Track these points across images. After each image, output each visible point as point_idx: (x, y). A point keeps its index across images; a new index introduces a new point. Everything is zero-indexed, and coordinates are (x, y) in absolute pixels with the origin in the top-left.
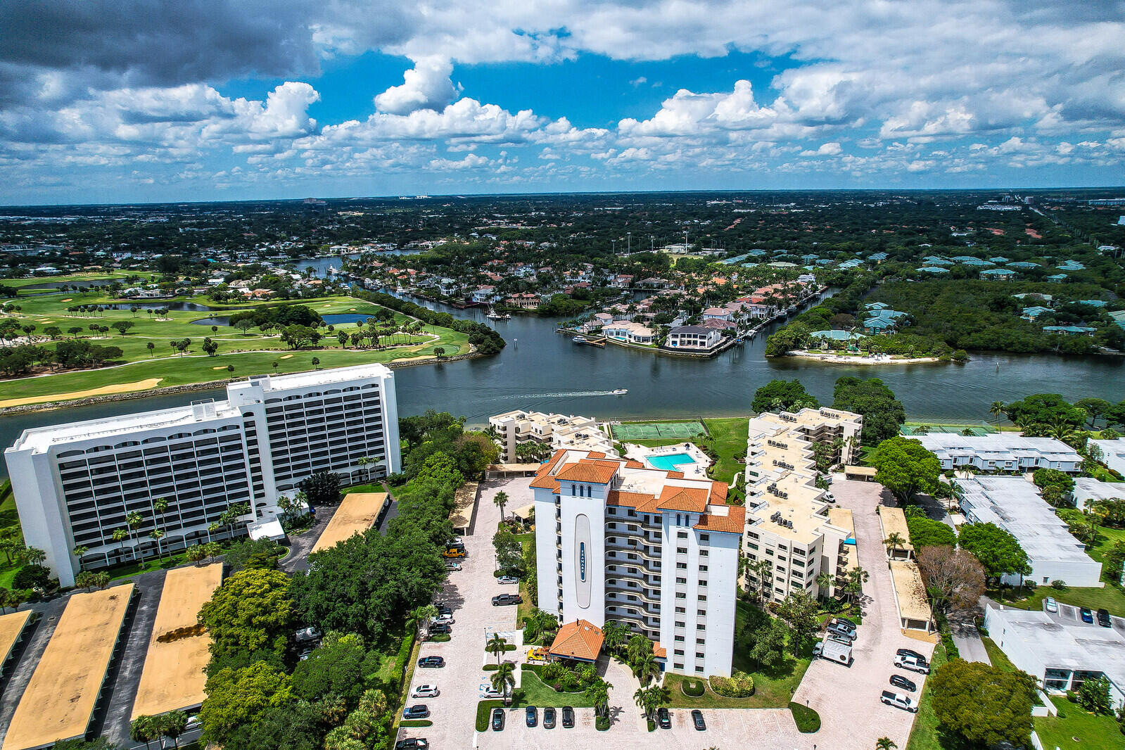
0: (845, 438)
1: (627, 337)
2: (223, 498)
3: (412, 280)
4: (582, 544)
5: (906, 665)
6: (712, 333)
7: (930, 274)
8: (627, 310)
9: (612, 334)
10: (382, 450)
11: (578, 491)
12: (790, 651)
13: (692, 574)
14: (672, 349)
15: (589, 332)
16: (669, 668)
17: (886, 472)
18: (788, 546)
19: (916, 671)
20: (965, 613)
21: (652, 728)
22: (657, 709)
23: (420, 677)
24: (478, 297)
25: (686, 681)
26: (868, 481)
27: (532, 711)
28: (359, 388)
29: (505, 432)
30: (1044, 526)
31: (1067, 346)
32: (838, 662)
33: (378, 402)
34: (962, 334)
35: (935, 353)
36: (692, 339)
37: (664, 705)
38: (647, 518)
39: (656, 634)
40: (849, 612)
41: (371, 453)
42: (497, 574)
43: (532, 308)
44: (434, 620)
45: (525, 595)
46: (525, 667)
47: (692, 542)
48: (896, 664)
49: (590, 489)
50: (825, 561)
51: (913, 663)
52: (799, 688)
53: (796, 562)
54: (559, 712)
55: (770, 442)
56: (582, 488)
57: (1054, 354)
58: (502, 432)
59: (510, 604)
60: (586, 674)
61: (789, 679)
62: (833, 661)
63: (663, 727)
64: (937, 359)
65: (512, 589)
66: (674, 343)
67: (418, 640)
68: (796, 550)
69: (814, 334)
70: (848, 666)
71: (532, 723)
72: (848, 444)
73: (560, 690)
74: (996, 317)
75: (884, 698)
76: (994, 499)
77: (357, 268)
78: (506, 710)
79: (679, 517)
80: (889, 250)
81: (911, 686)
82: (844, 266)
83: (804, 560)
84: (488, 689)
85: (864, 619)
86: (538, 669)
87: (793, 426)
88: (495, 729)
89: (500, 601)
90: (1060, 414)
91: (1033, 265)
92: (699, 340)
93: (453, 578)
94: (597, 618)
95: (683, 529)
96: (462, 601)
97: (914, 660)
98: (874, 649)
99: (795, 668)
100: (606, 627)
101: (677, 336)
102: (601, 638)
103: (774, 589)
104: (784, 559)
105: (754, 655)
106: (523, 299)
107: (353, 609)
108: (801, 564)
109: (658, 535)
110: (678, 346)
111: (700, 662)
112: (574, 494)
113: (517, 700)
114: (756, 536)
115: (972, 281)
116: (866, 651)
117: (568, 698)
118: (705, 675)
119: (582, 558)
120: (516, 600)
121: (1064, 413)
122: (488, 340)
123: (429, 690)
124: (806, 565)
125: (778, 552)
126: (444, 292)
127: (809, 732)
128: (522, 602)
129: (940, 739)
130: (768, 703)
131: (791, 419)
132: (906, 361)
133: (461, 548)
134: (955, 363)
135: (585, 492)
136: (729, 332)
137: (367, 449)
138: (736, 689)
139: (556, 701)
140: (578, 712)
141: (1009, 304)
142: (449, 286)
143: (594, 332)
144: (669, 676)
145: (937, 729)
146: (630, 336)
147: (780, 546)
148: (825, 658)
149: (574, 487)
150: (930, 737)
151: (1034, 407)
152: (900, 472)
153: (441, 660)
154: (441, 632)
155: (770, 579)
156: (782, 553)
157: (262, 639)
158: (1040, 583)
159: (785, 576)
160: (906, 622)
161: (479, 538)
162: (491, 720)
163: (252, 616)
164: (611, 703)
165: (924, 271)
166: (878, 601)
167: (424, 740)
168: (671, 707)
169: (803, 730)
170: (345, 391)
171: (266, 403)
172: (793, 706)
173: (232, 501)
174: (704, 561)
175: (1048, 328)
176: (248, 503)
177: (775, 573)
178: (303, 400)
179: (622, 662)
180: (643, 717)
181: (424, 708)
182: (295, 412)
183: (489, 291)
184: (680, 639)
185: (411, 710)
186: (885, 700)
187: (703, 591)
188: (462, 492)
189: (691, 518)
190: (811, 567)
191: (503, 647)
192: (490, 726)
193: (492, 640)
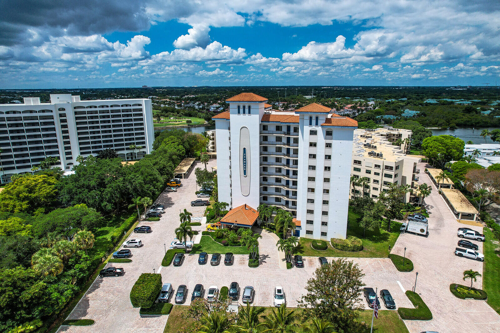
0: (403, 139)
2: (43, 153)
3: (182, 105)
4: (244, 149)
5: (467, 236)
7: (430, 104)
10: (144, 143)
11: (241, 110)
12: (385, 229)
13: (320, 162)
16: (303, 234)
18: (381, 165)
19: (475, 239)
20: (497, 214)
21: (289, 266)
22: (293, 257)
24: (213, 108)
25: (314, 241)
27: (204, 256)
28: (130, 106)
29: (213, 137)
32: (418, 234)
34: (451, 120)
35: (439, 126)
37: (299, 254)
38: (289, 128)
39: (294, 213)
40: (420, 211)
42: (197, 193)
44: (151, 210)
45: (212, 202)
46: (204, 233)
47: (320, 138)
48: (459, 236)
49: (249, 107)
50: (404, 179)
51: (472, 234)
52: (394, 248)
53: (386, 175)
54: (223, 257)
55: (361, 136)
56: (244, 107)
59: (202, 205)
60: (244, 233)
61: (386, 242)
62: (414, 233)
63: (298, 266)
64: (440, 128)
65: (205, 198)
67: (139, 220)
68: (387, 167)
69: (377, 117)
70: (426, 236)
71: (202, 262)
72: (405, 143)
73: (226, 245)
74: (467, 115)
75: (458, 252)
77: (159, 102)
78: (186, 255)
79: (311, 118)
80: (408, 97)
81: (475, 247)
82: (387, 101)
83: (392, 173)
84: (175, 243)
85: (430, 215)
86: (212, 234)
87: (373, 133)
88: (175, 265)
89: (196, 204)
91: (480, 101)
93: (170, 195)
94: (254, 203)
95: (314, 128)
96: (173, 204)
98: (442, 229)
99: (390, 237)
100: (260, 207)
102: (256, 215)
103: (371, 196)
104: (378, 174)
105: (362, 225)
108: (390, 176)
109: (296, 141)
111: (324, 229)
112: (239, 113)
113: (195, 249)
114: (359, 162)
115: (452, 105)
116: (436, 230)
117: (228, 250)
118: (328, 239)
119: (245, 159)
120: (207, 203)
123: (136, 242)
124: (393, 176)
125: (374, 170)
126: (197, 107)
127: (406, 271)
128: (209, 204)
130: (373, 255)
131: (372, 130)
133: (178, 182)
134: (450, 129)
135: (247, 110)
137: (135, 141)
138: (350, 244)
139: (222, 250)
140: (237, 257)
141: (474, 110)
142: (199, 105)
144: (302, 239)
147: (376, 166)
148: (409, 232)
149: (239, 107)
153: (149, 228)
154: (156, 217)
155: (368, 190)
156: (377, 170)
157: (25, 206)
159: (378, 186)
160: (460, 215)
161: (191, 180)
162: (173, 261)
164: (262, 251)
165: (426, 102)
166: (437, 207)
167: (121, 269)
168: (304, 255)
169: (400, 270)
170: (122, 106)
171: (75, 108)
172: (392, 257)
173: (48, 156)
174: (328, 152)
175: (497, 117)
176: (59, 158)
177: (372, 185)
178: (98, 109)
179: (271, 232)
180: (283, 260)
181: (129, 251)
182: (93, 115)
183: (218, 106)
184: (310, 212)
185: (119, 253)
186: (459, 253)
187: (327, 175)
188: (185, 161)
189: (320, 118)
190: (397, 179)
191: (189, 218)
192: (172, 263)
193: (182, 214)
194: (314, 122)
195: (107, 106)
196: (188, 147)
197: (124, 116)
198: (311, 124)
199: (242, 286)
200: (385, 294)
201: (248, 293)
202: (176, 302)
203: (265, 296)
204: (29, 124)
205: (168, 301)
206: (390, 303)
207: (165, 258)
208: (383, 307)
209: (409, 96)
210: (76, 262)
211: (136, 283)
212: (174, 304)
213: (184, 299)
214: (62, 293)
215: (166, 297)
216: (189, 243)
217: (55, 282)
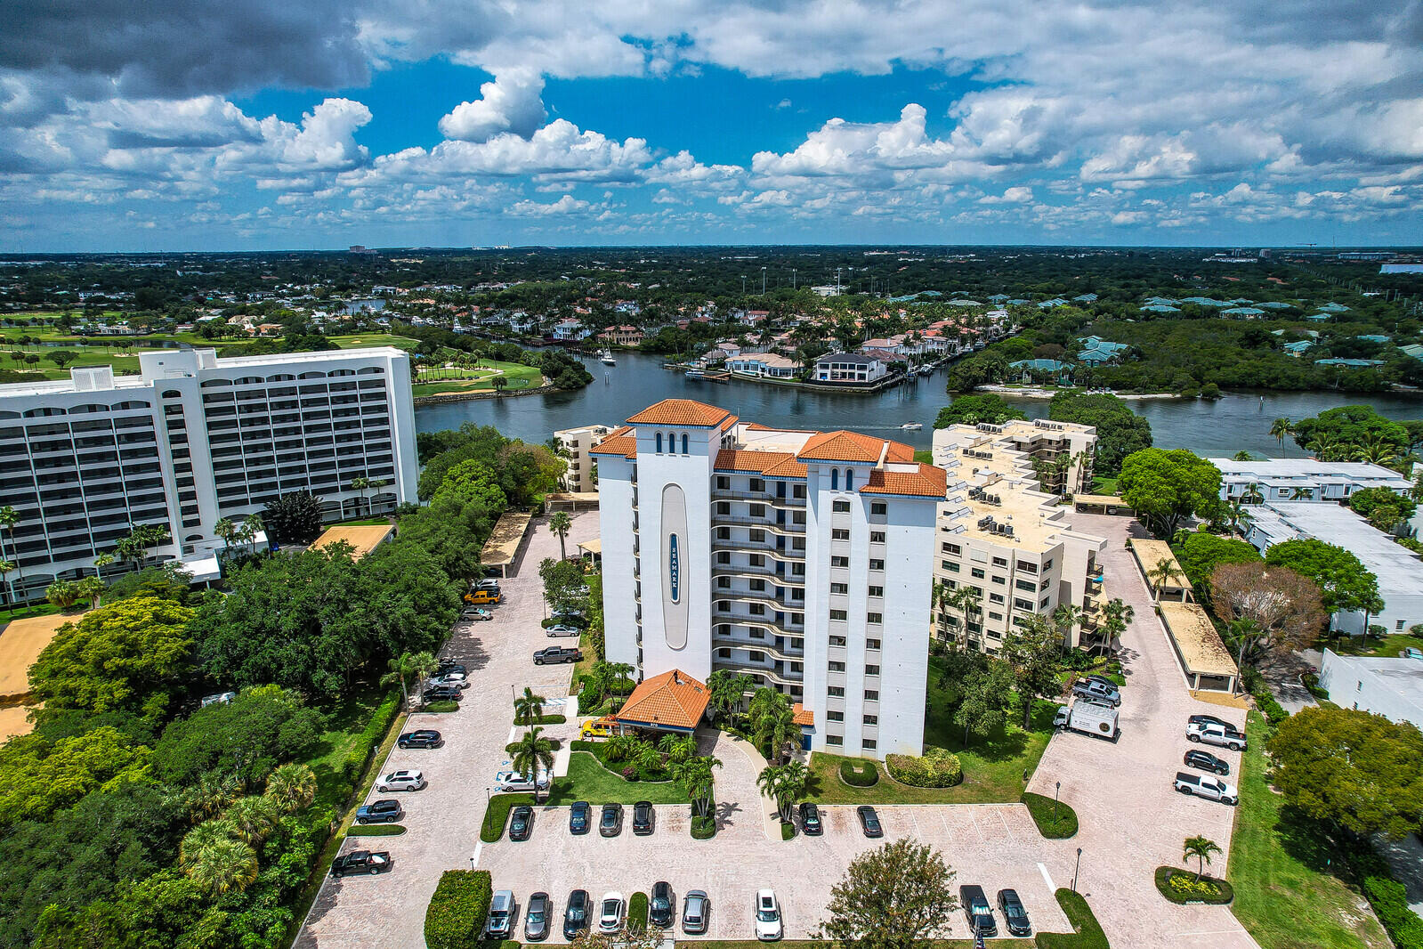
0: (1072, 455)
1: (759, 372)
2: (124, 517)
3: (474, 317)
4: (673, 537)
5: (1208, 737)
6: (875, 363)
7: (1156, 313)
8: (760, 340)
9: (738, 367)
10: (390, 470)
11: (666, 444)
12: (1016, 722)
13: (858, 576)
14: (821, 383)
15: (708, 366)
16: (818, 744)
17: (1141, 485)
18: (1008, 558)
19: (1225, 746)
20: (1284, 670)
21: (788, 834)
22: (797, 806)
23: (397, 759)
24: (561, 332)
25: (847, 763)
26: (1108, 513)
27: (581, 810)
28: (353, 373)
29: (576, 449)
30: (1384, 555)
31: (1351, 381)
32: (1096, 736)
33: (383, 396)
34: (1208, 369)
35: (1176, 387)
36: (847, 371)
37: (810, 799)
38: (781, 488)
39: (797, 691)
40: (1104, 668)
41: (373, 473)
42: (546, 624)
43: (632, 344)
44: (435, 682)
45: (588, 650)
46: (576, 746)
47: (858, 520)
48: (1190, 737)
49: (685, 438)
50: (1065, 588)
51: (1220, 734)
52: (1036, 774)
53: (1021, 585)
54: (629, 813)
55: (965, 452)
56: (672, 437)
57: (1331, 391)
58: (572, 450)
59: (562, 662)
60: (678, 749)
61: (1018, 761)
62: (1086, 734)
63: (809, 832)
64: (1178, 396)
65: (569, 642)
66: (823, 375)
67: (405, 710)
68: (1022, 565)
69: (1012, 365)
70: (1113, 740)
71: (580, 828)
72: (1077, 463)
73: (633, 779)
74: (1249, 353)
75: (1181, 783)
76: (1300, 526)
77: (405, 307)
78: (538, 810)
79: (835, 473)
80: (1099, 291)
81: (1222, 767)
82: (1042, 305)
83: (1035, 579)
84: (508, 777)
85: (1128, 679)
86: (597, 749)
87: (996, 438)
88: (514, 838)
89: (547, 657)
90: (1372, 429)
91: (1286, 305)
92: (857, 372)
93: (476, 630)
94: (698, 666)
95: (842, 495)
96: (486, 659)
97: (1221, 729)
98: (1151, 718)
99: (1027, 745)
100: (713, 678)
101: (826, 367)
102: (705, 697)
103: (985, 632)
104: (1001, 581)
105: (960, 720)
106: (621, 332)
107: (288, 650)
109: (800, 518)
110: (829, 379)
111: (870, 732)
112: (659, 449)
113: (559, 793)
114: (956, 549)
115: (1212, 321)
116: (1139, 721)
117: (642, 792)
118: (879, 754)
119: (674, 560)
120: (573, 656)
121: (1379, 429)
122: (568, 371)
123: (411, 779)
124: (1037, 589)
125: (991, 570)
126: (516, 328)
127: (1061, 836)
128: (581, 659)
129: (1284, 843)
130: (985, 795)
131: (994, 429)
132: (1138, 397)
133: (494, 591)
134: (1202, 399)
135: (679, 445)
136: (897, 365)
137: (367, 467)
138: (931, 772)
139: (625, 794)
140: (662, 812)
141: (1266, 338)
142: (522, 320)
143: (715, 366)
144: (818, 757)
145: (1277, 828)
146: (763, 370)
147: (996, 560)
148: (1074, 731)
149: (659, 437)
150: (1267, 841)
151: (1335, 422)
152: (1162, 483)
153: (437, 735)
154: (445, 699)
155: (978, 617)
156: (999, 572)
157: (120, 695)
158: (1391, 630)
159: (1002, 610)
160: (1197, 679)
161: (524, 580)
162: (508, 826)
163: (104, 658)
164: (721, 795)
165: (1148, 310)
166: (1146, 654)
167: (384, 855)
168: (822, 802)
169: (1048, 834)
170: (331, 374)
171: (203, 385)
172: (1028, 799)
173: (139, 523)
174: (878, 551)
175: (1322, 361)
176: (167, 527)
177: (987, 605)
178: (266, 386)
179: (740, 738)
180: (774, 816)
181: (394, 806)
182: (252, 402)
183: (576, 324)
184: (836, 691)
185: (371, 809)
186: (1183, 786)
187: (876, 605)
188: (506, 524)
189: (856, 473)
190: (1046, 593)
191: (538, 709)
192: (507, 833)
193: (521, 700)
194: (842, 481)
195: (291, 377)
196: (512, 485)
197: (335, 400)
198: (834, 486)
199: (680, 892)
200: (1009, 899)
201: (694, 911)
202: (529, 938)
203: (734, 911)
204: (87, 442)
205: (509, 935)
206: (1020, 923)
207: (488, 820)
208: (1003, 932)
209: (1102, 289)
210: (283, 849)
211: (435, 898)
212: (524, 941)
213: (547, 928)
214: (261, 932)
215: (504, 927)
216: (542, 777)
217: (246, 905)
